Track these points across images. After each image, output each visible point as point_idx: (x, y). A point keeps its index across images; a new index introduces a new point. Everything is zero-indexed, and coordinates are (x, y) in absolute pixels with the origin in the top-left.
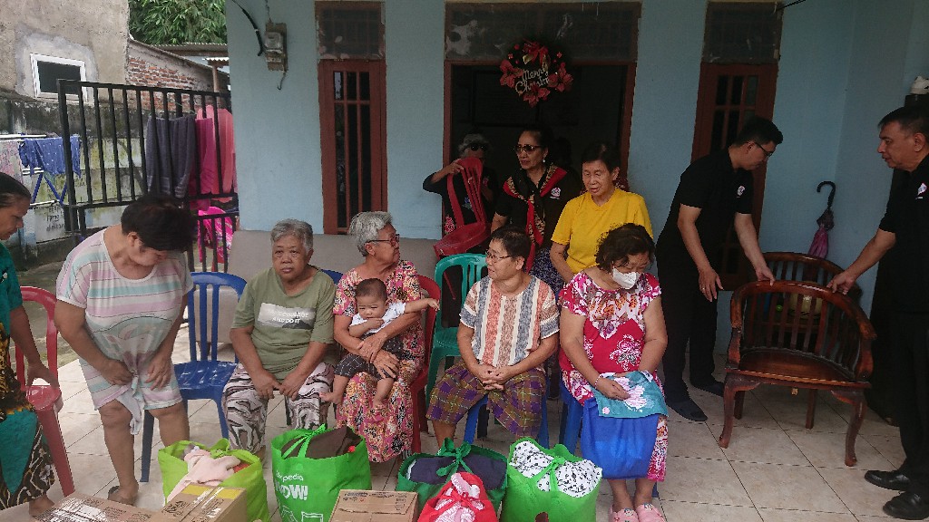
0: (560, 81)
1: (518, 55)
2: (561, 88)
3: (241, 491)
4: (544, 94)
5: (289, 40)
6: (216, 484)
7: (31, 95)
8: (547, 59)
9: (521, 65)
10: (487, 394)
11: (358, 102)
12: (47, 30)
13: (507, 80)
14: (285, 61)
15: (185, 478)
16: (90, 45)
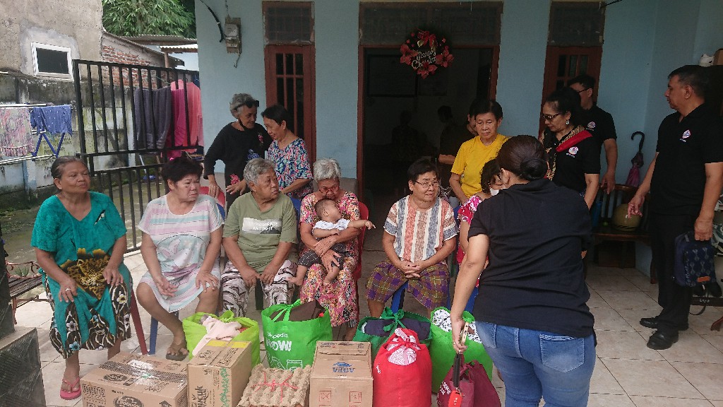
0: (444, 59)
1: (414, 40)
2: (445, 65)
3: (248, 344)
4: (432, 69)
5: (243, 30)
6: (229, 339)
7: (32, 74)
8: (435, 44)
9: (416, 48)
10: (407, 282)
11: (295, 76)
12: (43, 25)
13: (405, 59)
14: (240, 46)
15: (206, 336)
16: (75, 37)
